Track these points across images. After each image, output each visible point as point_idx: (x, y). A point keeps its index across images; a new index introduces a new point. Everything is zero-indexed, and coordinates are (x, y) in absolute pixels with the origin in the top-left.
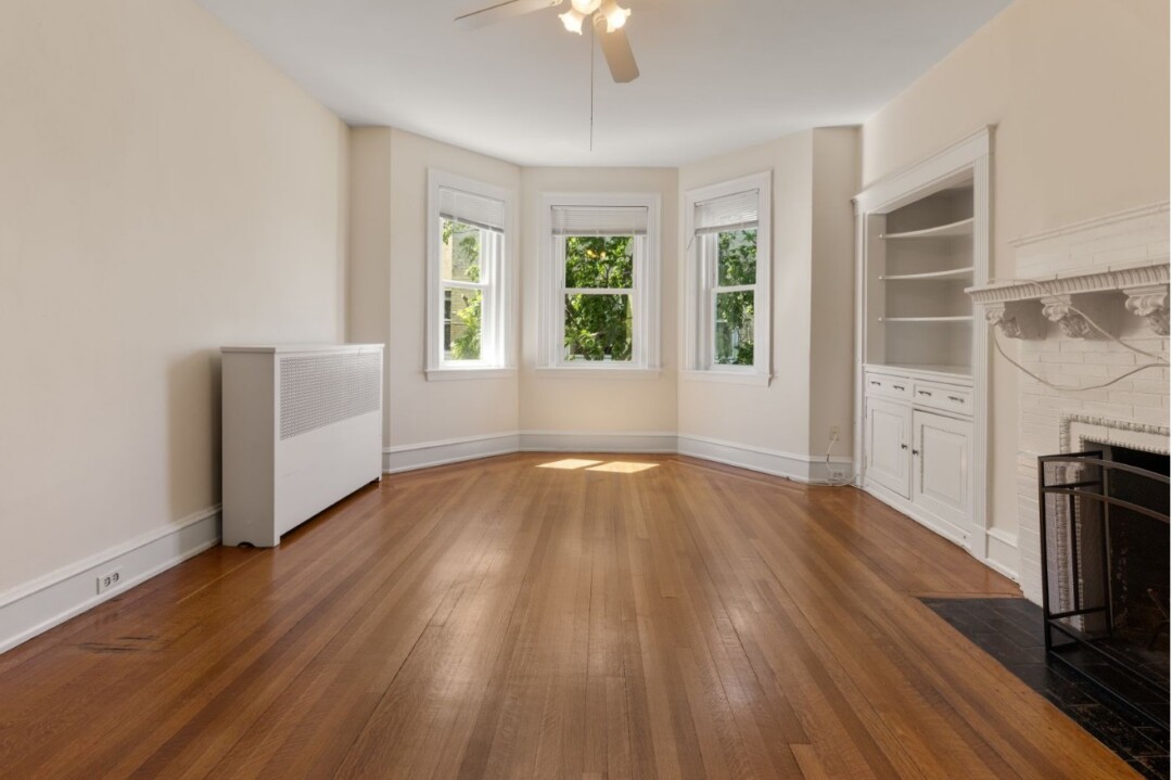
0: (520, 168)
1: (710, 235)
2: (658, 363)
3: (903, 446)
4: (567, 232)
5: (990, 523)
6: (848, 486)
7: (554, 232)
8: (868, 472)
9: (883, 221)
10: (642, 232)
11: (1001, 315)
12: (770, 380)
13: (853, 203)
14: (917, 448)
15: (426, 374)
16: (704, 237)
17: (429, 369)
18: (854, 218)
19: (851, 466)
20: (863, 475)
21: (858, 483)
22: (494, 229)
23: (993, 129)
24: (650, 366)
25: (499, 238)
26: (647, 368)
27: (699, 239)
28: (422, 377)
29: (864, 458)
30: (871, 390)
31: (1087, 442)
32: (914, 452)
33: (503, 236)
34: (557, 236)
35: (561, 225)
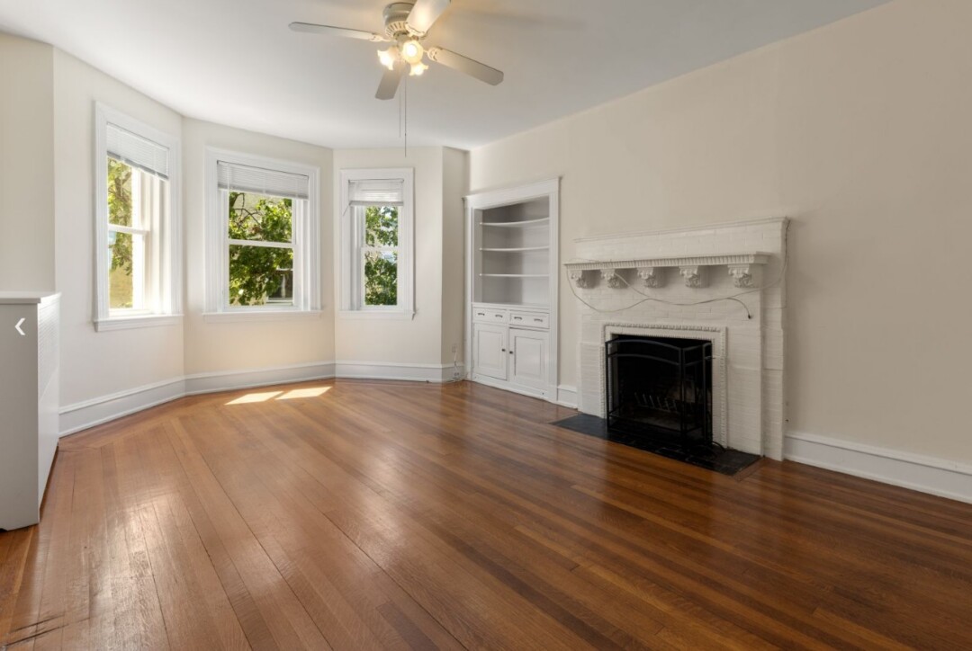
0: (183, 118)
1: (360, 207)
2: (319, 306)
3: (503, 350)
4: (234, 187)
5: (559, 383)
6: (463, 380)
7: (220, 185)
8: (475, 370)
9: (481, 214)
10: (304, 196)
11: (580, 276)
12: (414, 315)
13: (464, 200)
14: (512, 349)
15: (95, 324)
16: (356, 207)
17: (100, 319)
18: (464, 210)
19: (463, 368)
20: (472, 372)
21: (469, 378)
22: (160, 175)
23: (560, 179)
24: (312, 308)
25: (162, 184)
26: (309, 310)
27: (352, 209)
28: (92, 327)
29: (472, 361)
30: (477, 318)
31: (613, 335)
32: (511, 352)
33: (167, 184)
34: (223, 190)
35: (228, 180)
